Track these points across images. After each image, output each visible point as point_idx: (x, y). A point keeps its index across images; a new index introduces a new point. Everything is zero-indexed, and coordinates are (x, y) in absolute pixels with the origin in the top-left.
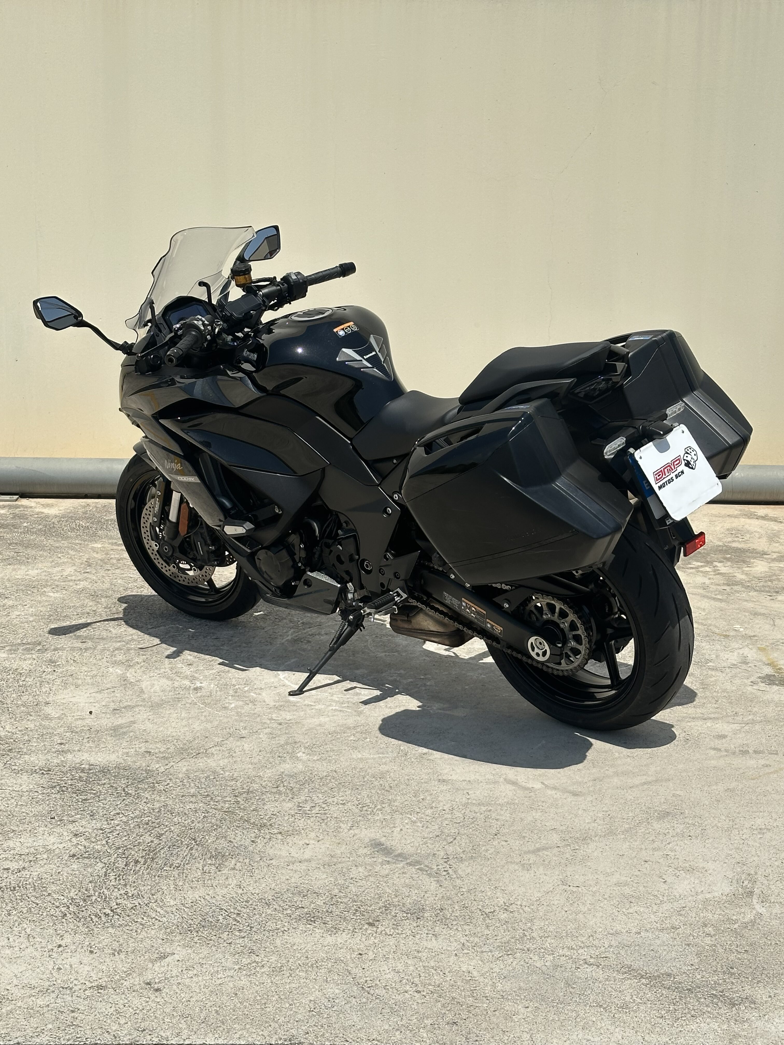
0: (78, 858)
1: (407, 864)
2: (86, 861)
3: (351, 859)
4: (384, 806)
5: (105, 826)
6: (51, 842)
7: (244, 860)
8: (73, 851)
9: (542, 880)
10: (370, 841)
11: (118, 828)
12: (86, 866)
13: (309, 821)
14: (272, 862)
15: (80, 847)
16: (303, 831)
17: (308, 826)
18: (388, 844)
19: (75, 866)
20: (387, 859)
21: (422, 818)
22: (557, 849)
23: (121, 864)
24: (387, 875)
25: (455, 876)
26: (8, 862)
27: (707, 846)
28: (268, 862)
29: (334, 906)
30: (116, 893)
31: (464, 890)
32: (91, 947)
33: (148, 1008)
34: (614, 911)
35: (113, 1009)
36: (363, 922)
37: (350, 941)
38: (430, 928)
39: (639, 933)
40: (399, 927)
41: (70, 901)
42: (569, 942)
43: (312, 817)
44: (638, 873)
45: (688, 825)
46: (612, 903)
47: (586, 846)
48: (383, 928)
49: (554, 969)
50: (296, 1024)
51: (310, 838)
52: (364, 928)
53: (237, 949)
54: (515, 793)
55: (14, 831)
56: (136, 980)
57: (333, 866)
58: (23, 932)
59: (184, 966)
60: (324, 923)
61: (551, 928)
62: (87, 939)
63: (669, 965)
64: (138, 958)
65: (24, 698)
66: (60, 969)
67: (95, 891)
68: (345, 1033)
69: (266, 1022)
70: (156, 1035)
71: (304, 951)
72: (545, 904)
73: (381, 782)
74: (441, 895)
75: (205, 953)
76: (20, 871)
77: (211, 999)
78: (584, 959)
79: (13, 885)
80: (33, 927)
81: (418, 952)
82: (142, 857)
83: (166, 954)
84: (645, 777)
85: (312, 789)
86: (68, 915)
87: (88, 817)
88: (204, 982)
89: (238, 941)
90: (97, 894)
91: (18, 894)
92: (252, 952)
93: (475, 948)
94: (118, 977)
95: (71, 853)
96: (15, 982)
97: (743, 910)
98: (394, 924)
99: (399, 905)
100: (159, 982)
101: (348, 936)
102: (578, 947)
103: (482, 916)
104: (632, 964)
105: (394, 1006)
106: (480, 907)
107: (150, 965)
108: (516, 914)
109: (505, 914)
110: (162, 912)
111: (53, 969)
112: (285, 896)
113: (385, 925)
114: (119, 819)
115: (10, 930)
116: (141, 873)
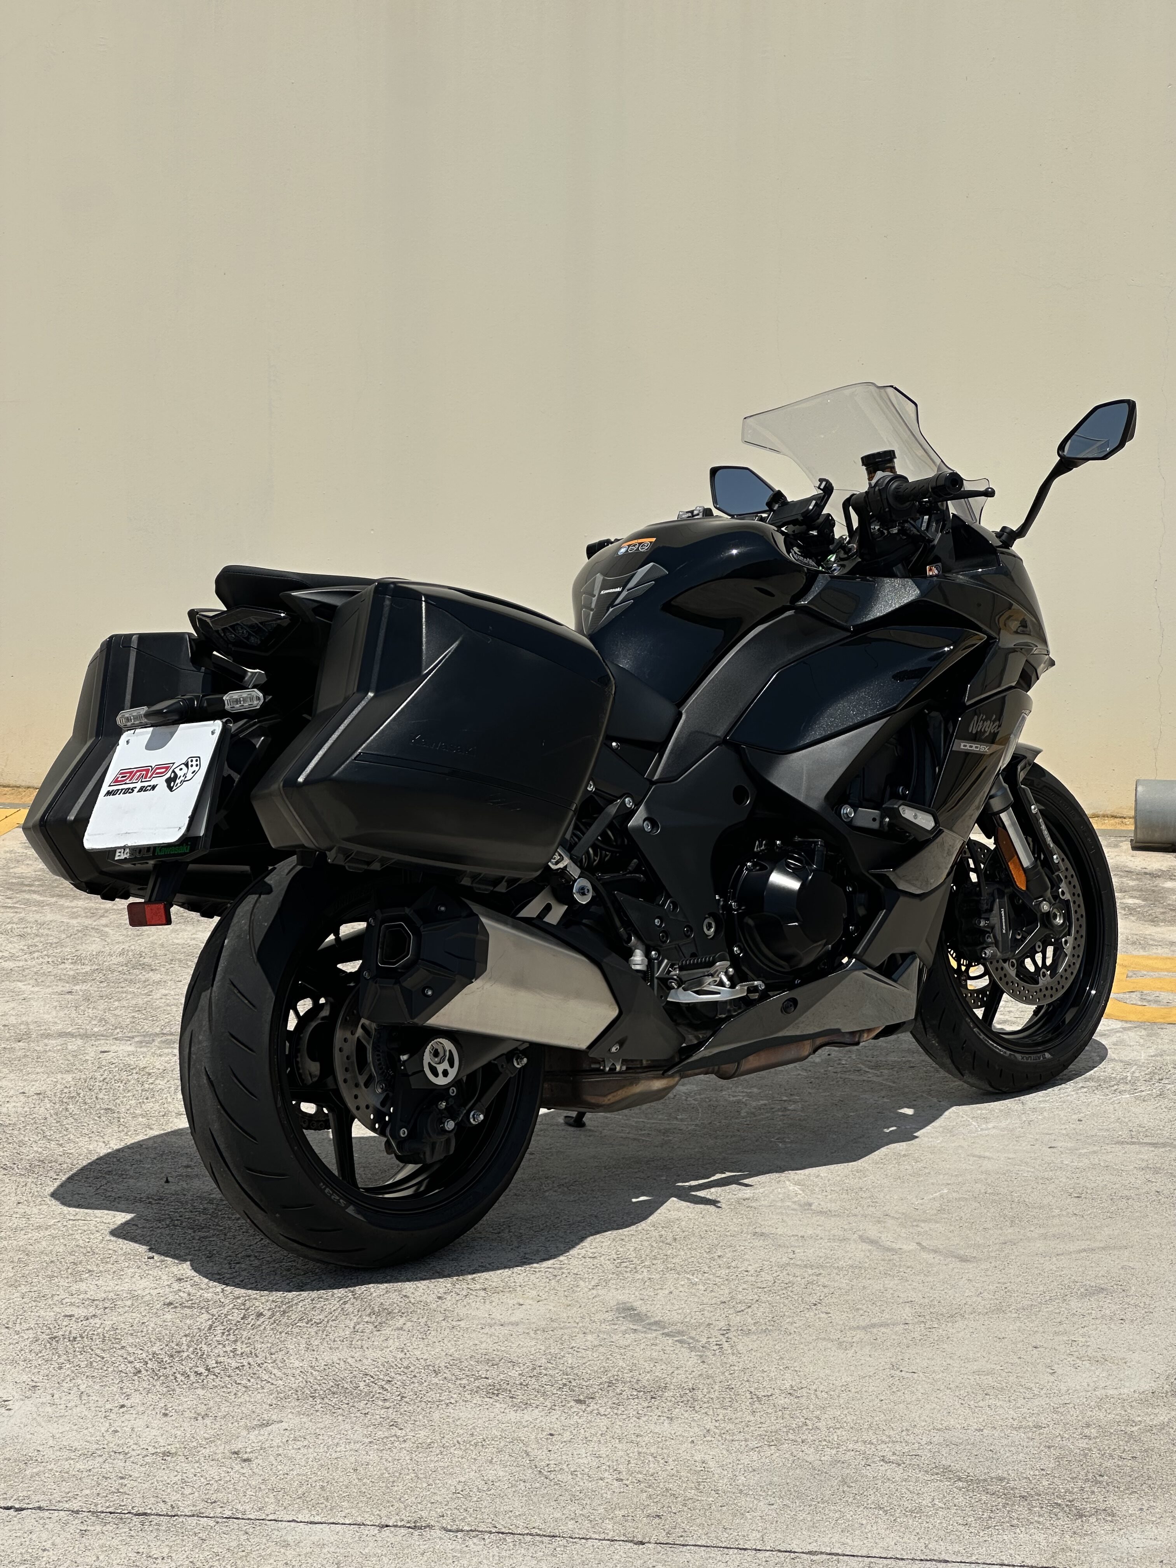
0: (176, 1307)
1: (663, 1334)
2: (188, 1311)
3: (581, 1325)
4: (655, 1262)
5: (226, 1271)
6: (141, 1287)
7: (418, 1319)
8: (171, 1298)
9: (863, 1362)
10: (618, 1304)
11: (244, 1273)
12: (186, 1316)
13: (532, 1277)
14: (459, 1323)
15: (181, 1294)
16: (519, 1288)
17: (530, 1283)
18: (643, 1309)
19: (168, 1317)
20: (635, 1327)
21: (709, 1279)
22: (903, 1326)
23: (236, 1316)
24: (629, 1346)
25: (730, 1351)
26: (73, 1308)
27: (1143, 1332)
28: (454, 1323)
29: (533, 1380)
30: (220, 1350)
31: (736, 1368)
32: (166, 1410)
33: (228, 1478)
34: (956, 1403)
35: (179, 1477)
36: (569, 1399)
37: (541, 1419)
38: (666, 1410)
39: (982, 1430)
40: (620, 1407)
41: (151, 1357)
42: (870, 1436)
43: (539, 1271)
44: (1018, 1361)
45: (1126, 1306)
46: (957, 1394)
47: (950, 1324)
48: (595, 1407)
49: (831, 1465)
50: (429, 1505)
51: (528, 1298)
52: (569, 1405)
53: (374, 1421)
54: (868, 1255)
55: (90, 1271)
56: (221, 1449)
57: (551, 1332)
58: (75, 1388)
59: (292, 1436)
60: (510, 1397)
61: (849, 1419)
62: (163, 1400)
63: (1006, 1469)
64: (230, 1425)
65: (147, 1106)
66: (117, 1431)
67: (189, 1347)
68: (496, 1518)
69: (388, 1502)
70: (230, 1508)
71: (471, 1427)
72: (853, 1390)
73: (663, 1232)
74: (700, 1373)
75: (326, 1423)
76: (87, 1319)
77: (319, 1473)
78: (883, 1456)
79: (73, 1335)
80: (91, 1383)
81: (637, 1436)
82: (269, 1310)
83: (270, 1422)
84: (1088, 1242)
85: (553, 1237)
86: (143, 1372)
87: (204, 1259)
88: (316, 1454)
89: (377, 1412)
90: (191, 1349)
91: (79, 1345)
92: (395, 1424)
93: (724, 1436)
94: (195, 1444)
95: (168, 1301)
96: (51, 1443)
97: (1157, 1411)
98: (614, 1403)
99: (630, 1382)
100: (252, 1452)
101: (541, 1414)
102: (879, 1442)
103: (750, 1400)
104: (952, 1464)
105: (578, 1493)
106: (752, 1390)
107: (244, 1433)
108: (803, 1400)
109: (786, 1400)
110: (279, 1374)
111: (107, 1431)
112: (465, 1364)
113: (602, 1404)
114: (248, 1262)
115: (57, 1385)
116: (262, 1328)
